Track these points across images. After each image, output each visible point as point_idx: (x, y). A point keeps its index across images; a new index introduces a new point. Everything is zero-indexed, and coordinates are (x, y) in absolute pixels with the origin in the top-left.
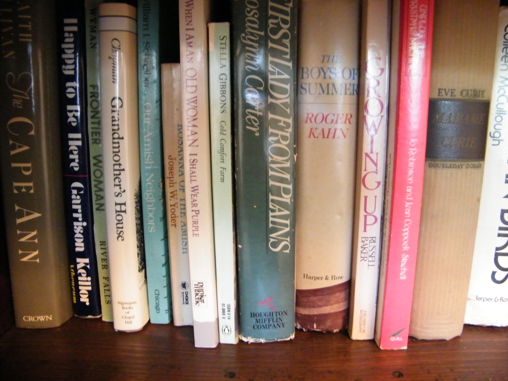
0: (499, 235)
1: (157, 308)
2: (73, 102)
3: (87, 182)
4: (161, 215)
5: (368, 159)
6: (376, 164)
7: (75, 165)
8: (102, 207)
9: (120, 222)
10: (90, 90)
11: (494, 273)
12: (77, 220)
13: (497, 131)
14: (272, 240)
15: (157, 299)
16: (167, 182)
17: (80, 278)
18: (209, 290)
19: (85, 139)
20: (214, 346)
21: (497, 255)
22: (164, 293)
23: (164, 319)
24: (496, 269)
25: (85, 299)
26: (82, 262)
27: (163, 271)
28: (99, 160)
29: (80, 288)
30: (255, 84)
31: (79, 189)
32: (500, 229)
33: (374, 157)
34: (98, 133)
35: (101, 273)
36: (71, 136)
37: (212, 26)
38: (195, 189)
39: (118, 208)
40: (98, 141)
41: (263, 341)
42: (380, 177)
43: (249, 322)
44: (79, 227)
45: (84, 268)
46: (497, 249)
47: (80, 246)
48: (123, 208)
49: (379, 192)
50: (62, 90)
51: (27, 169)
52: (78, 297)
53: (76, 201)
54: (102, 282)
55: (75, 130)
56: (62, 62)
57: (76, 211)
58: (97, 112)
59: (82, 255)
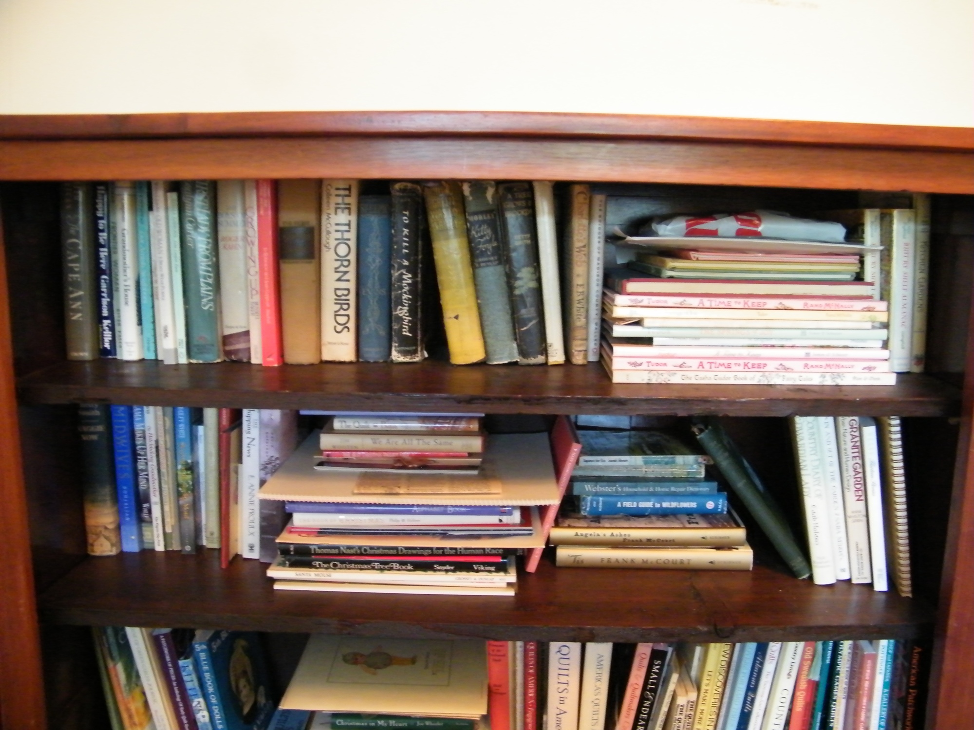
0: (336, 304)
1: (148, 349)
2: (102, 231)
3: (110, 275)
4: (150, 293)
5: (251, 261)
6: (254, 262)
7: (103, 266)
8: (117, 290)
9: (126, 295)
10: (111, 225)
11: (335, 327)
12: (103, 297)
13: (328, 243)
14: (203, 303)
15: (148, 343)
16: (153, 274)
17: (105, 332)
18: (170, 330)
19: (109, 252)
20: (173, 363)
21: (336, 315)
22: (152, 340)
23: (152, 356)
24: (336, 324)
25: (107, 346)
26: (106, 322)
27: (151, 326)
28: (116, 263)
29: (105, 338)
30: (191, 222)
31: (105, 279)
32: (336, 300)
33: (253, 258)
34: (116, 248)
35: (117, 328)
36: (101, 249)
37: (169, 194)
38: (162, 275)
39: (126, 288)
40: (116, 253)
41: (201, 362)
42: (257, 269)
43: (194, 350)
44: (105, 301)
45: (108, 326)
46: (336, 312)
47: (105, 313)
48: (128, 288)
49: (257, 277)
50: (96, 224)
51: (77, 267)
52: (103, 344)
53: (104, 287)
54: (117, 334)
55: (103, 246)
56: (96, 209)
57: (103, 292)
58: (115, 237)
59: (106, 318)
